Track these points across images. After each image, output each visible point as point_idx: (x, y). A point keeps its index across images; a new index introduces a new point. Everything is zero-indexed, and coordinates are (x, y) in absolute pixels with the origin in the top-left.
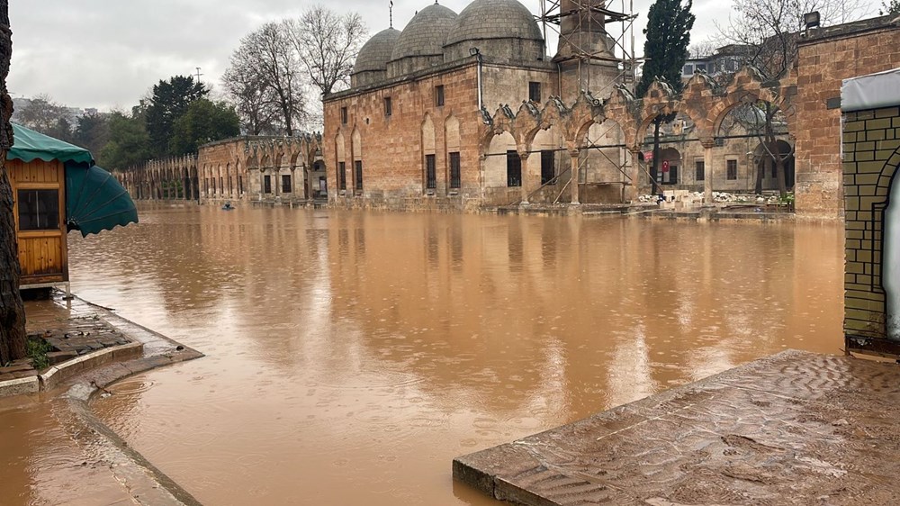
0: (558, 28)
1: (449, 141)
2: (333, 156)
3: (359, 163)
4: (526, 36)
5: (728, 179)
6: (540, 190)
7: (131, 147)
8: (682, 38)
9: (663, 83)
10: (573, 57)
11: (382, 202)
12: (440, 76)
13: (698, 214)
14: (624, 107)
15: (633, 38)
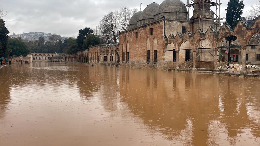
0: (193, 9)
1: (154, 46)
2: (121, 50)
3: (128, 53)
4: (182, 11)
5: (257, 60)
6: (185, 63)
7: (73, 47)
8: (240, 12)
9: (227, 25)
10: (198, 18)
11: (134, 65)
12: (152, 25)
13: (240, 74)
14: (212, 34)
15: (220, 11)
